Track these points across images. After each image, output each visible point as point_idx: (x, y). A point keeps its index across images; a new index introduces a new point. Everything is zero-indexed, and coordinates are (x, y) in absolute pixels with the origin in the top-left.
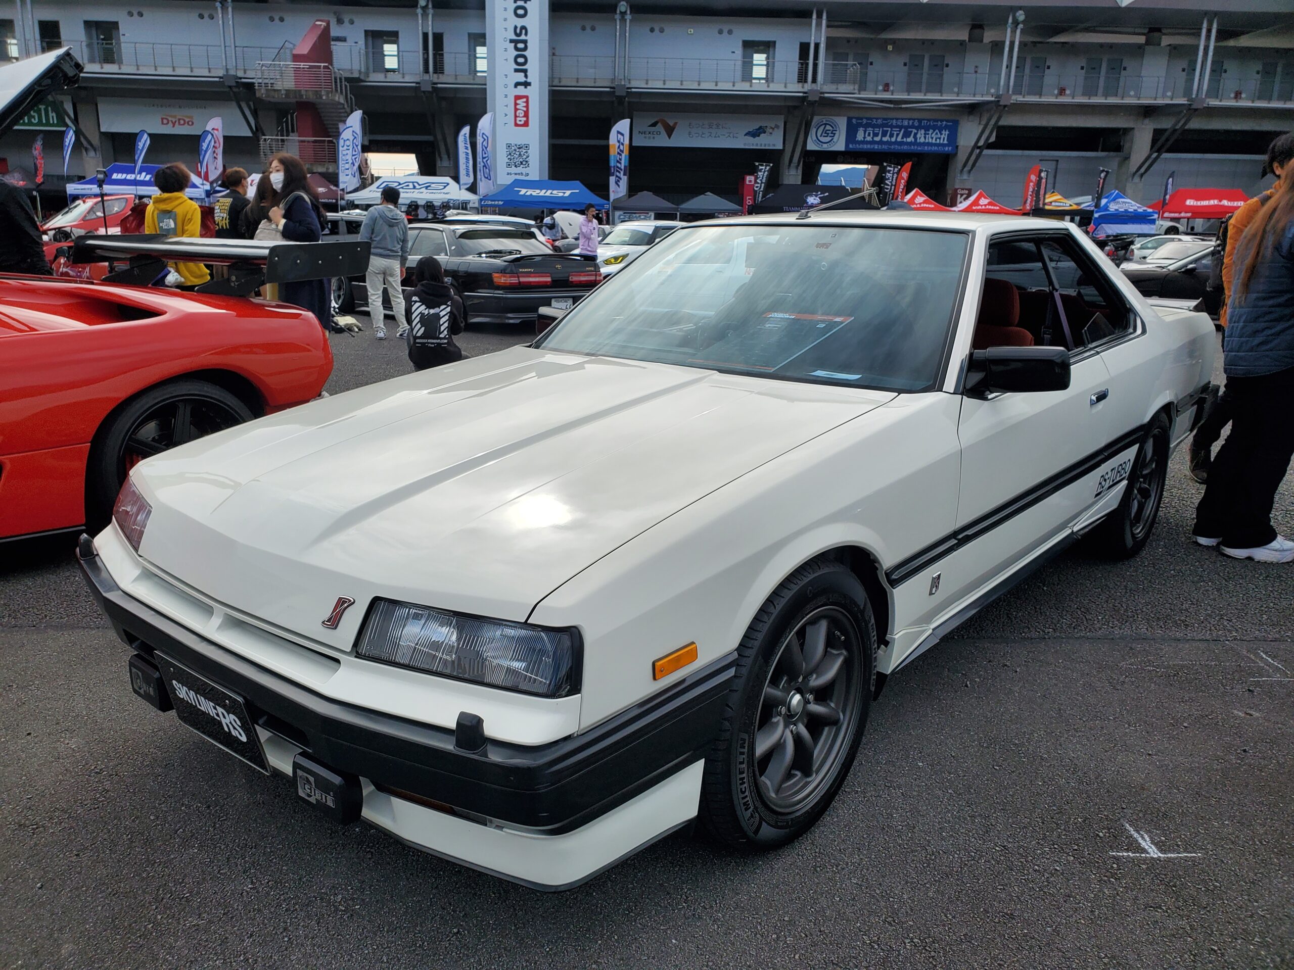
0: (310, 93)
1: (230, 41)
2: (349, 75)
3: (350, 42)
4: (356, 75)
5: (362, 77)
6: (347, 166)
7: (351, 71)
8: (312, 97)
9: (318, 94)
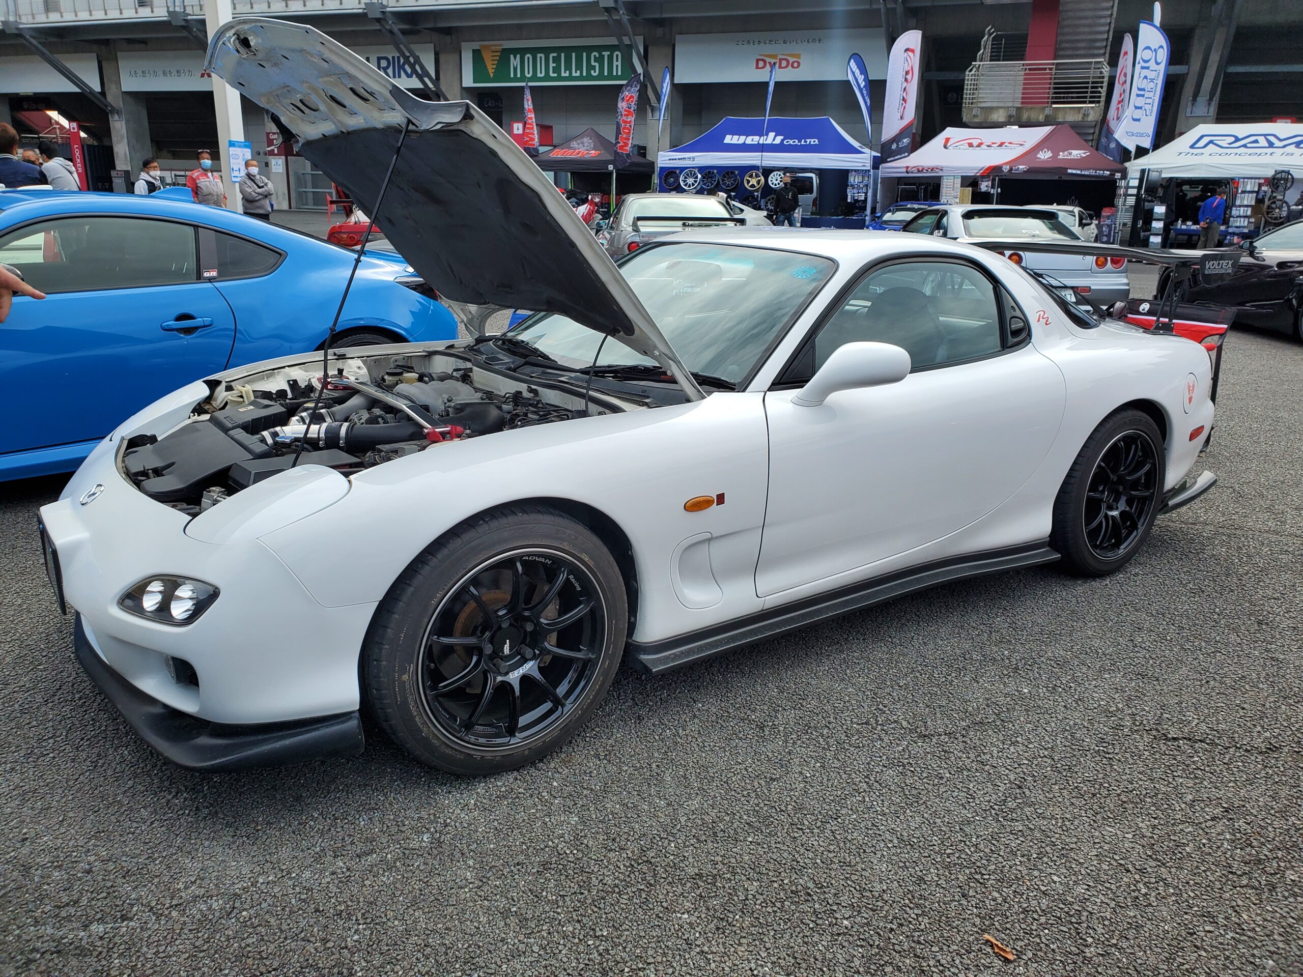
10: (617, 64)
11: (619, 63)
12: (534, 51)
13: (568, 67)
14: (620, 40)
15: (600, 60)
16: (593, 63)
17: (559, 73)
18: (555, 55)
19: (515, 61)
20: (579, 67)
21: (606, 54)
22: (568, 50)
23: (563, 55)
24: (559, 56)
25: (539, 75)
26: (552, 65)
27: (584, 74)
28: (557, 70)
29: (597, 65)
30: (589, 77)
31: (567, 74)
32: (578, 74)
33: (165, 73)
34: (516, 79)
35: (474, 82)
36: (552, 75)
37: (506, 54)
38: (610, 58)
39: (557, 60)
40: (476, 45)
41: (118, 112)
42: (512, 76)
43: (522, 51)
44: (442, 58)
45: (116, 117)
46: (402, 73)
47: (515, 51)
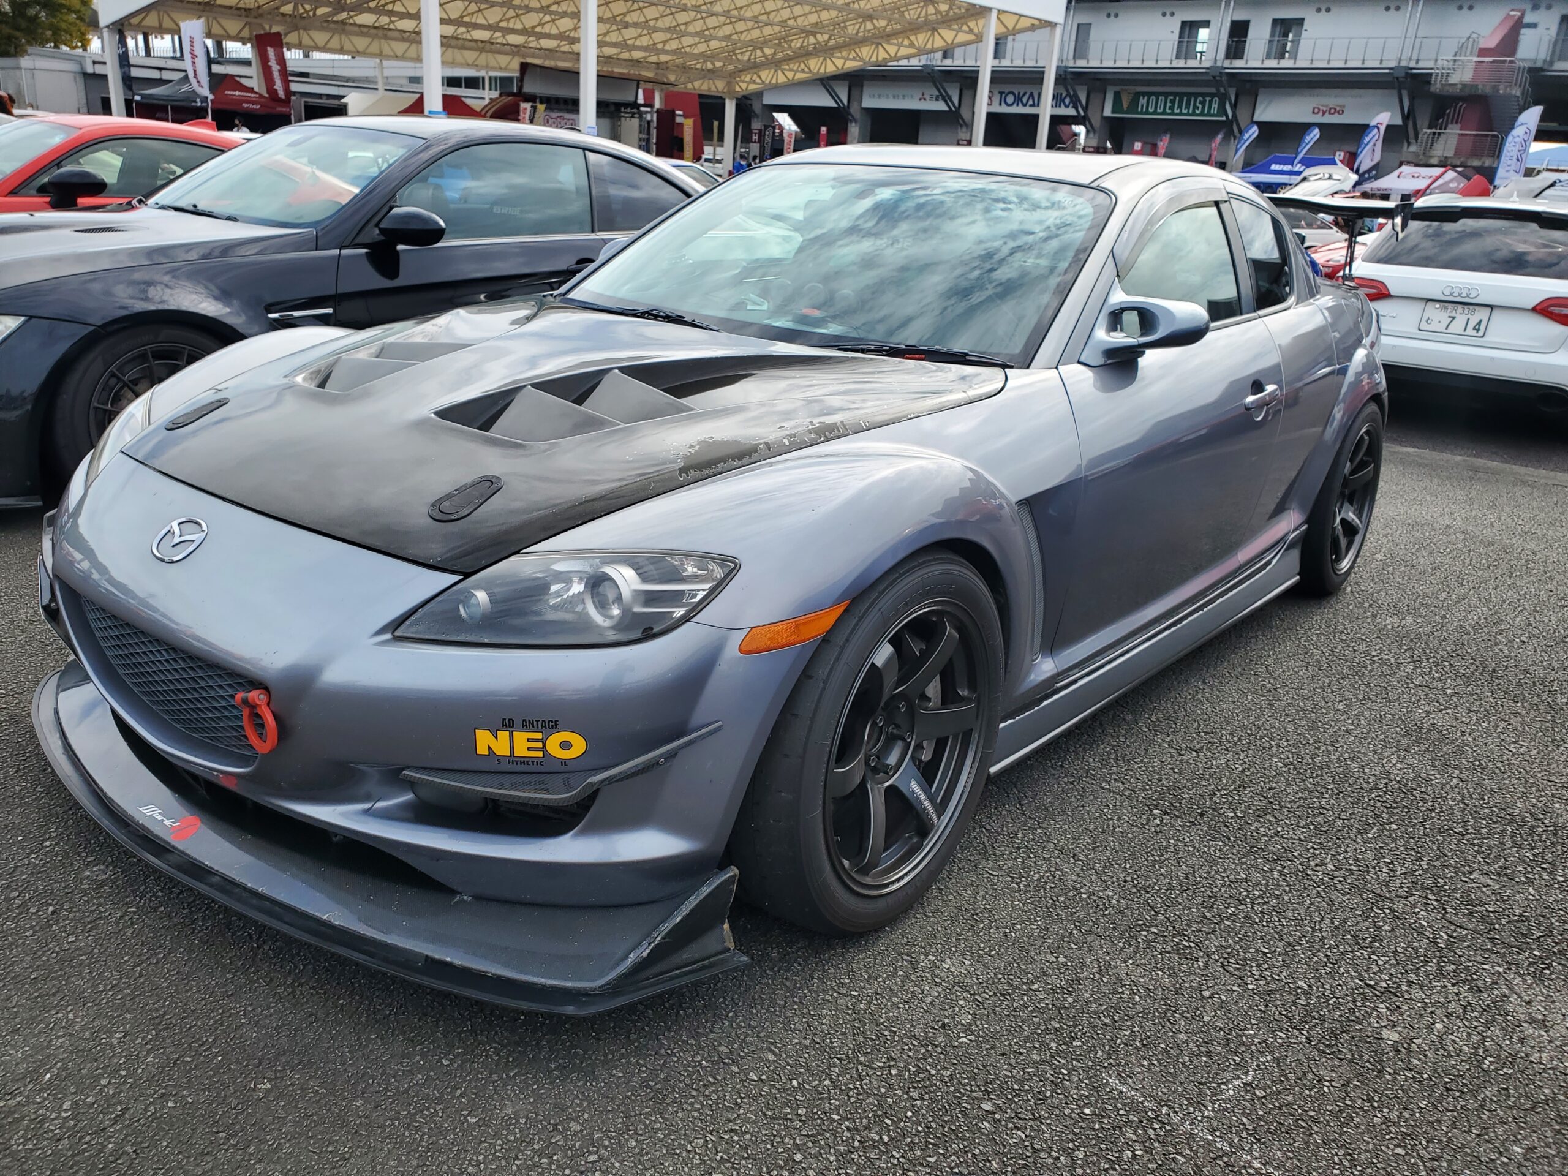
0: (1488, 87)
1: (1411, 33)
2: (1532, 65)
3: (1541, 29)
4: (1539, 64)
5: (1546, 67)
6: (1509, 162)
7: (1535, 61)
8: (1488, 90)
9: (1496, 88)
10: (1215, 106)
11: (1216, 106)
12: (1157, 95)
13: (1180, 107)
14: (1218, 90)
15: (1203, 103)
16: (1198, 104)
17: (1173, 110)
18: (1172, 98)
19: (1143, 101)
20: (1188, 107)
21: (1208, 99)
22: (1181, 95)
23: (1177, 98)
24: (1175, 99)
25: (1159, 111)
26: (1169, 104)
27: (1191, 111)
28: (1172, 108)
29: (1200, 106)
30: (1194, 114)
31: (1178, 111)
32: (1186, 111)
33: (894, 97)
34: (1141, 113)
35: (1113, 112)
36: (1168, 111)
37: (1137, 96)
38: (1211, 102)
39: (1173, 102)
40: (1117, 88)
41: (856, 122)
42: (1139, 110)
43: (1149, 95)
44: (1092, 96)
45: (853, 124)
46: (1062, 105)
47: (1144, 94)
